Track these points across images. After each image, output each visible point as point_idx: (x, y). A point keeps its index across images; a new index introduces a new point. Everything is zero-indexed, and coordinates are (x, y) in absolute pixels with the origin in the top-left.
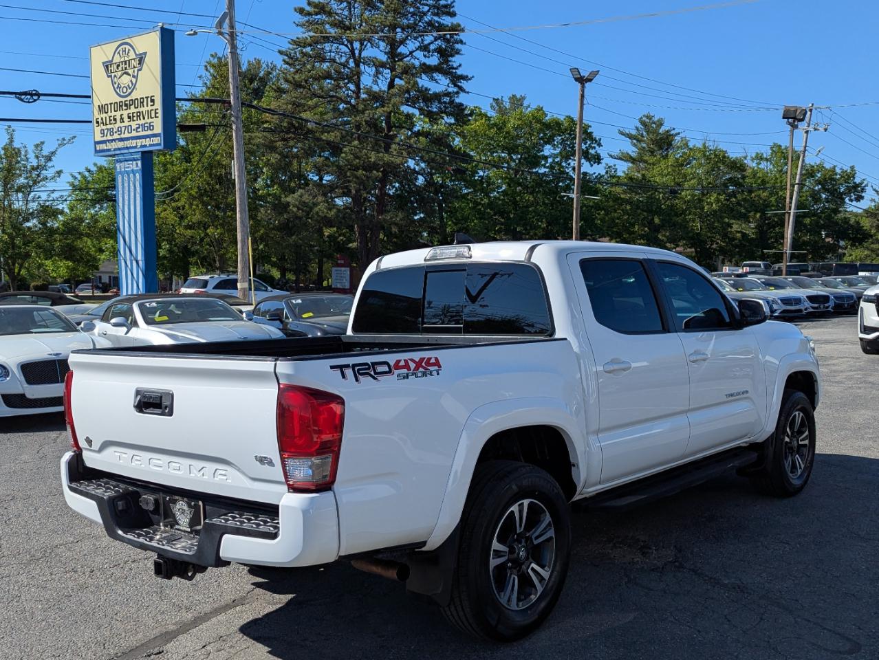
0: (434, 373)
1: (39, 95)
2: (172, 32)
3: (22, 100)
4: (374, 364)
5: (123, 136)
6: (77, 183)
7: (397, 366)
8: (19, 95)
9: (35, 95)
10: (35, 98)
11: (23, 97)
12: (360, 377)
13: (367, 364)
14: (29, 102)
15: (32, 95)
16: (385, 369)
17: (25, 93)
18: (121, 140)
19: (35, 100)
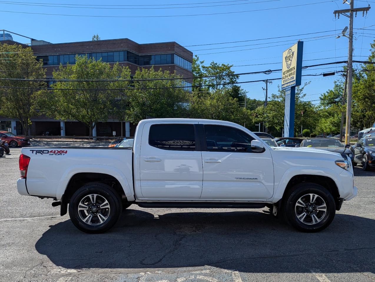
0: (63, 154)
1: (271, 71)
2: (302, 42)
3: (266, 74)
4: (43, 151)
5: (288, 82)
6: (322, 97)
7: (51, 152)
8: (265, 72)
9: (270, 71)
10: (270, 72)
11: (266, 73)
12: (37, 153)
13: (41, 150)
14: (268, 74)
15: (269, 71)
16: (47, 152)
17: (267, 71)
18: (287, 83)
19: (270, 73)
